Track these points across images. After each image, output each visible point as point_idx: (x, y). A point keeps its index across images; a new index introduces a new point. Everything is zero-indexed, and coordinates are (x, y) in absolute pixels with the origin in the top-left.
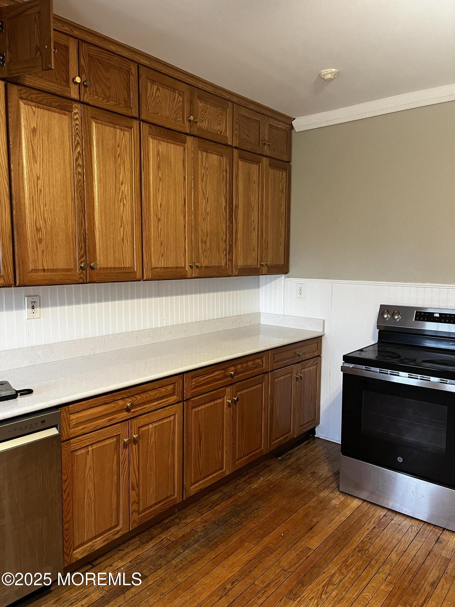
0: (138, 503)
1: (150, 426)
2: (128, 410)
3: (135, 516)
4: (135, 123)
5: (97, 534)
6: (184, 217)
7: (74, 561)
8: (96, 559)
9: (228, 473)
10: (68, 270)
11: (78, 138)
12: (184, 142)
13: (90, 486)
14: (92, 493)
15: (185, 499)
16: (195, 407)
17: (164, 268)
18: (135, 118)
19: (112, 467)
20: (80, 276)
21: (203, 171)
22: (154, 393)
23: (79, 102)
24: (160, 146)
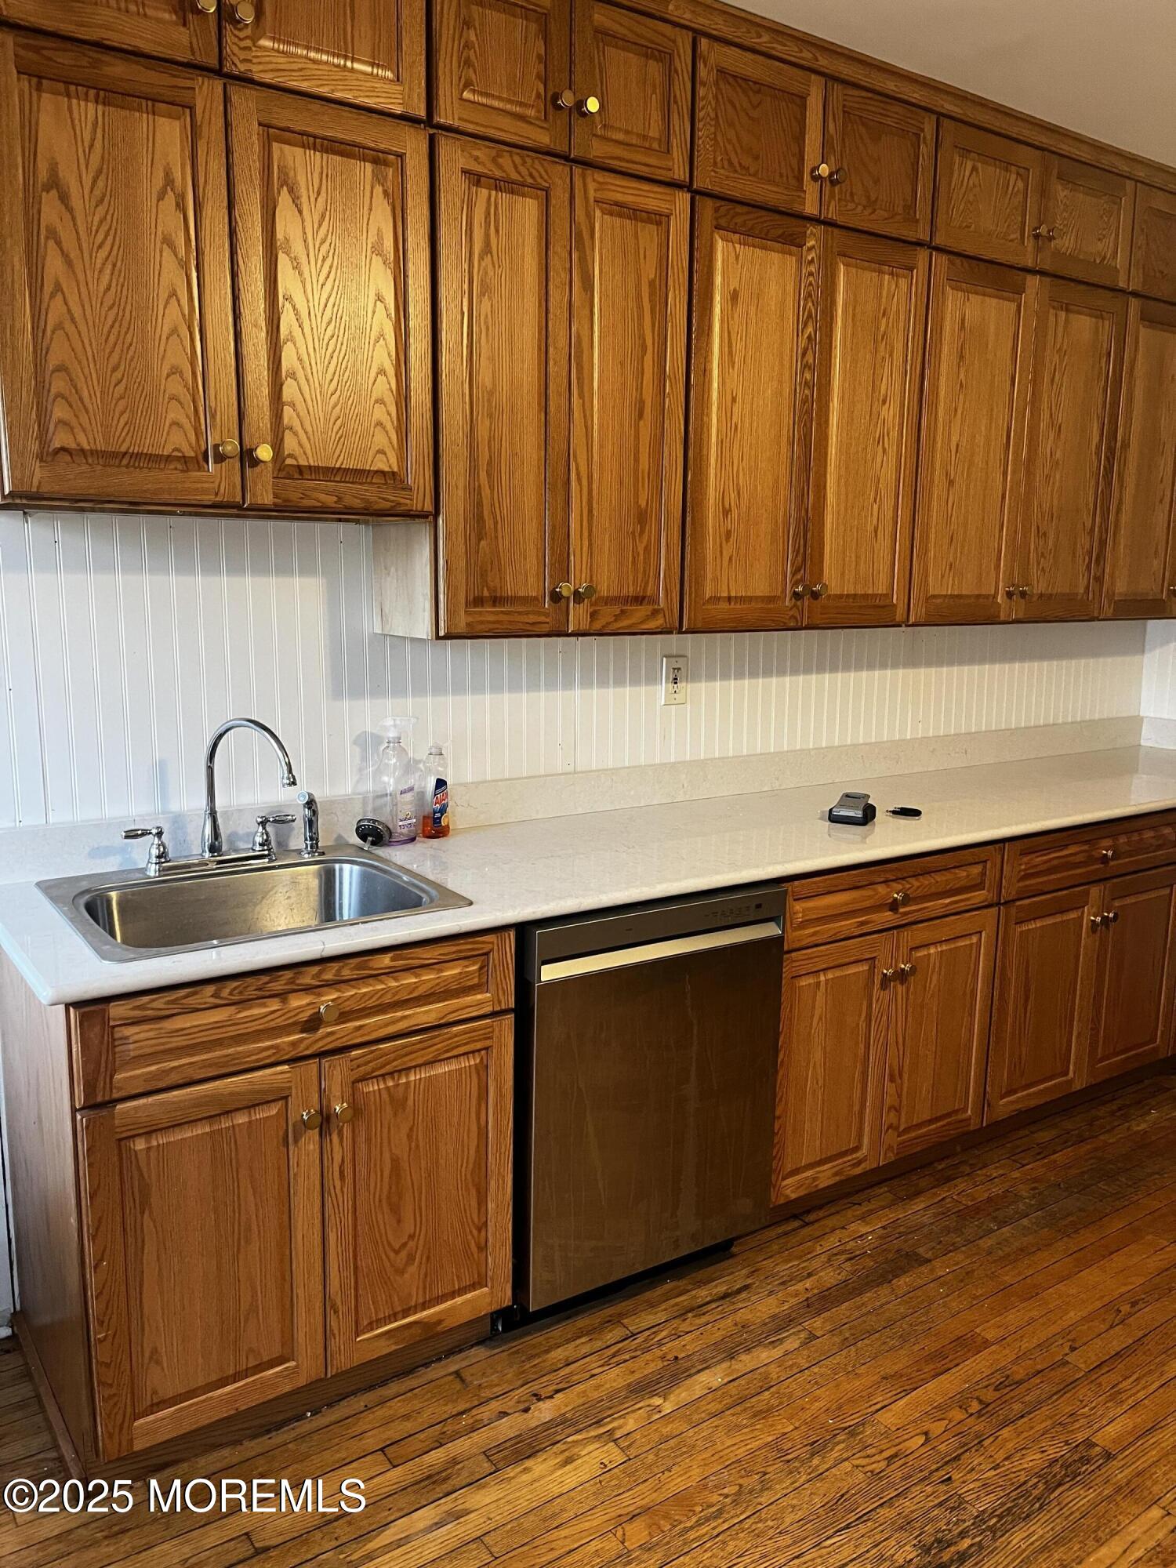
0: (898, 1110)
1: (932, 950)
2: (894, 906)
3: (892, 1138)
4: (922, 255)
5: (824, 1156)
6: (1005, 474)
7: (782, 1201)
8: (808, 1212)
9: (1078, 1086)
10: (771, 599)
11: (810, 304)
12: (1020, 290)
13: (818, 1056)
14: (820, 1071)
15: (988, 1126)
16: (1022, 922)
17: (952, 596)
18: (919, 244)
19: (858, 1025)
20: (791, 613)
21: (1056, 358)
22: (944, 878)
23: (817, 221)
24: (968, 304)
